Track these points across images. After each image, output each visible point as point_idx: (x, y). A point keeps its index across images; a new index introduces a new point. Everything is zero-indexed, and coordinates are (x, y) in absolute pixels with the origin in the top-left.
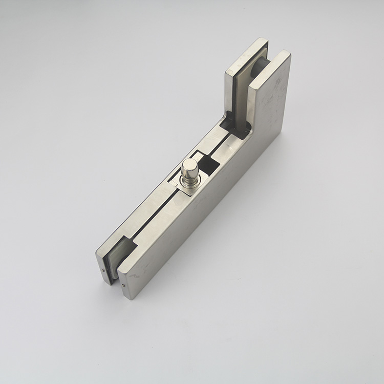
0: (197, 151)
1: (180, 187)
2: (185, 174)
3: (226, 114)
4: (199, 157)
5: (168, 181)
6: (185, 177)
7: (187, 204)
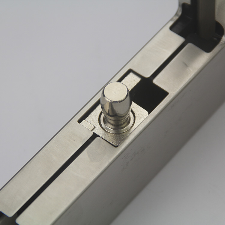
0: (130, 71)
1: (99, 131)
2: (107, 108)
3: (181, 9)
4: (132, 81)
5: (80, 121)
6: (108, 114)
7: (110, 160)
